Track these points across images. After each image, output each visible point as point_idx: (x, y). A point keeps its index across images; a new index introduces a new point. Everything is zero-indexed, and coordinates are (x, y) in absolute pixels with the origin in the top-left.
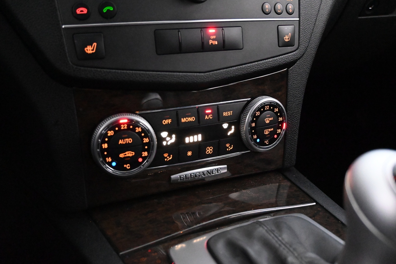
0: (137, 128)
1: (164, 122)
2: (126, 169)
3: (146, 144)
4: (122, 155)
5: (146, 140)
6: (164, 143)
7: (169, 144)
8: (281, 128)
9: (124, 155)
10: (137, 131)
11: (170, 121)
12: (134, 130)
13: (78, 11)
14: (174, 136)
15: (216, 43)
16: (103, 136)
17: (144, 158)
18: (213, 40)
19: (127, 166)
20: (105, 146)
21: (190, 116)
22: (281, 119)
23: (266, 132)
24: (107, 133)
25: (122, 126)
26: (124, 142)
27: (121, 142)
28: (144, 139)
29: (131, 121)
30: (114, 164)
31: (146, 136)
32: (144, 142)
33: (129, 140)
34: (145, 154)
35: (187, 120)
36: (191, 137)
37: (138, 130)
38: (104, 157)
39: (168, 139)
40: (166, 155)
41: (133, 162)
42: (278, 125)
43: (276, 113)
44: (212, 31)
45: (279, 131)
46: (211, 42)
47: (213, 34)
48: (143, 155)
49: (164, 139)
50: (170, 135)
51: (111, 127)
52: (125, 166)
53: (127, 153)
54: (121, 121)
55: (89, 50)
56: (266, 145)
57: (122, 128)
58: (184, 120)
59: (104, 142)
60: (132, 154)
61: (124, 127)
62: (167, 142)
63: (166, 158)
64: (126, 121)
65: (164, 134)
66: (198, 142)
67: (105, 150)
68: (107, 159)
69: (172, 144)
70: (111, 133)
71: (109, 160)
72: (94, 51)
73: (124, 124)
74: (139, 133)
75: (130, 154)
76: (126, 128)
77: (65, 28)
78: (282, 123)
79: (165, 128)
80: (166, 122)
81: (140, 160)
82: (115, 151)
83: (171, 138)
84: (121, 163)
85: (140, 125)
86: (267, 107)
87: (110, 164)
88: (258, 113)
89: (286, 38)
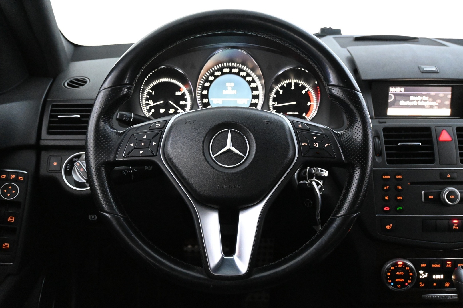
0: (407, 268)
2: (398, 287)
3: (411, 276)
4: (397, 280)
5: (411, 274)
6: (421, 277)
7: (423, 277)
10: (406, 269)
11: (425, 265)
12: (405, 268)
13: (385, 209)
14: (427, 274)
15: (457, 228)
16: (389, 269)
17: (409, 284)
18: (456, 226)
19: (399, 286)
20: (389, 274)
21: (438, 264)
24: (391, 268)
25: (399, 265)
26: (399, 274)
27: (397, 273)
28: (410, 274)
29: (404, 264)
30: (392, 284)
31: (411, 272)
32: (410, 275)
33: (402, 273)
34: (409, 281)
35: (435, 266)
36: (437, 276)
38: (387, 280)
39: (423, 275)
40: (420, 283)
41: (402, 284)
44: (455, 221)
46: (454, 227)
47: (456, 223)
48: (408, 282)
49: (421, 275)
50: (424, 273)
51: (393, 265)
52: (398, 286)
53: (400, 279)
54: (399, 263)
55: (388, 227)
57: (399, 266)
58: (433, 266)
59: (389, 272)
60: (403, 280)
61: (400, 266)
63: (421, 285)
64: (401, 263)
65: (421, 272)
66: (441, 279)
67: (389, 276)
68: (389, 281)
69: (425, 278)
70: (392, 268)
71: (390, 281)
72: (390, 228)
73: (400, 264)
74: (408, 270)
75: (401, 280)
76: (401, 266)
77: (378, 216)
79: (422, 269)
80: (422, 265)
81: (406, 284)
82: (394, 277)
83: (425, 274)
84: (396, 284)
85: (409, 266)
87: (390, 283)
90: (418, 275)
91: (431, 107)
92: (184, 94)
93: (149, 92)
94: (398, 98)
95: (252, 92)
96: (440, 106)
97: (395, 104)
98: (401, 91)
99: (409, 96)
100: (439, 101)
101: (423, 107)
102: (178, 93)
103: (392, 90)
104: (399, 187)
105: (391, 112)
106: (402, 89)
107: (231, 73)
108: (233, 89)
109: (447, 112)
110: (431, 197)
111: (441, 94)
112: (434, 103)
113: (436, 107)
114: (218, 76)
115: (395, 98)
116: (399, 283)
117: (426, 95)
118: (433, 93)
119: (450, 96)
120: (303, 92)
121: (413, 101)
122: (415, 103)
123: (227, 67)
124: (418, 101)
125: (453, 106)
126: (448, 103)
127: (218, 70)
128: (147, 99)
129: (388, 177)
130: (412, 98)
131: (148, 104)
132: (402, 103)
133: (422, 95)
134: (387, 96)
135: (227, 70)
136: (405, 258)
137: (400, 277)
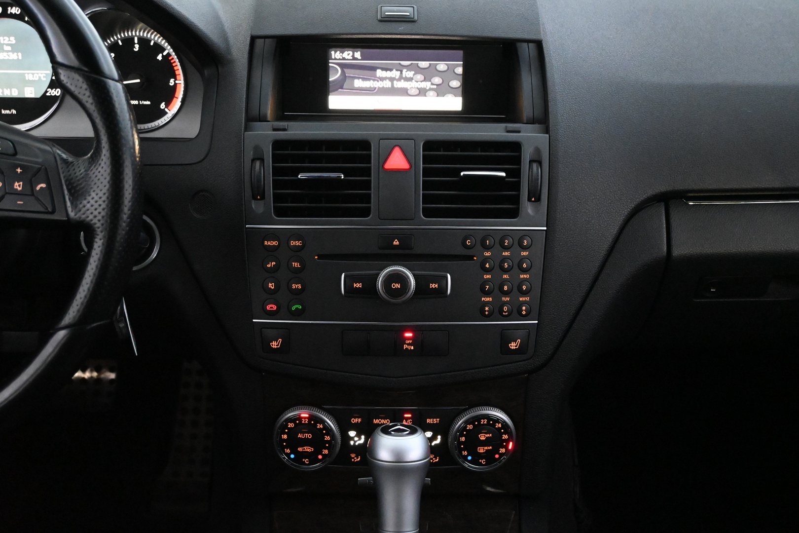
0: (319, 424)
1: (353, 421)
2: (304, 463)
3: (328, 441)
4: (300, 449)
5: (327, 438)
6: (352, 443)
7: (357, 444)
8: (506, 447)
9: (303, 449)
10: (318, 427)
11: (359, 420)
12: (315, 425)
13: (268, 308)
14: (363, 437)
15: (412, 348)
16: (284, 426)
17: (325, 456)
18: (408, 344)
19: (306, 461)
20: (285, 436)
21: (384, 419)
22: (505, 437)
23: (481, 450)
24: (287, 425)
25: (303, 420)
26: (303, 436)
27: (300, 436)
30: (292, 456)
31: (327, 434)
32: (325, 439)
33: (309, 436)
34: (326, 452)
35: (380, 421)
37: (320, 426)
38: (283, 448)
39: (356, 439)
40: (353, 455)
41: (313, 457)
42: (503, 443)
43: (499, 429)
44: (409, 335)
45: (503, 450)
46: (405, 346)
47: (409, 338)
48: (323, 453)
49: (352, 439)
50: (358, 436)
51: (292, 420)
52: (303, 460)
53: (305, 448)
54: (303, 415)
56: (481, 464)
57: (303, 422)
58: (376, 421)
59: (285, 433)
60: (312, 449)
61: (305, 421)
62: (355, 442)
63: (353, 458)
64: (307, 416)
65: (352, 434)
67: (284, 440)
68: (286, 450)
69: (359, 444)
70: (291, 425)
71: (288, 451)
73: (305, 418)
74: (321, 430)
75: (308, 449)
77: (256, 322)
78: (507, 441)
79: (354, 427)
80: (355, 421)
81: (320, 457)
82: (294, 443)
83: (360, 439)
84: (300, 456)
85: (323, 422)
86: (484, 421)
87: (288, 455)
88: (470, 427)
89: (513, 346)
90: (346, 438)
91: (422, 92)
94: (349, 72)
96: (441, 91)
97: (340, 85)
98: (354, 58)
99: (373, 69)
100: (437, 80)
101: (404, 92)
103: (336, 55)
104: (296, 265)
105: (336, 102)
106: (358, 55)
107: (4, 14)
108: (14, 49)
109: (454, 103)
110: (358, 285)
111: (442, 66)
112: (427, 85)
113: (432, 93)
115: (343, 73)
116: (305, 454)
117: (408, 68)
118: (424, 64)
119: (460, 70)
120: (160, 57)
121: (382, 79)
122: (387, 84)
124: (392, 79)
125: (468, 90)
126: (456, 83)
129: (275, 243)
130: (379, 73)
132: (358, 83)
133: (400, 69)
134: (324, 70)
136: (320, 407)
137: (305, 442)
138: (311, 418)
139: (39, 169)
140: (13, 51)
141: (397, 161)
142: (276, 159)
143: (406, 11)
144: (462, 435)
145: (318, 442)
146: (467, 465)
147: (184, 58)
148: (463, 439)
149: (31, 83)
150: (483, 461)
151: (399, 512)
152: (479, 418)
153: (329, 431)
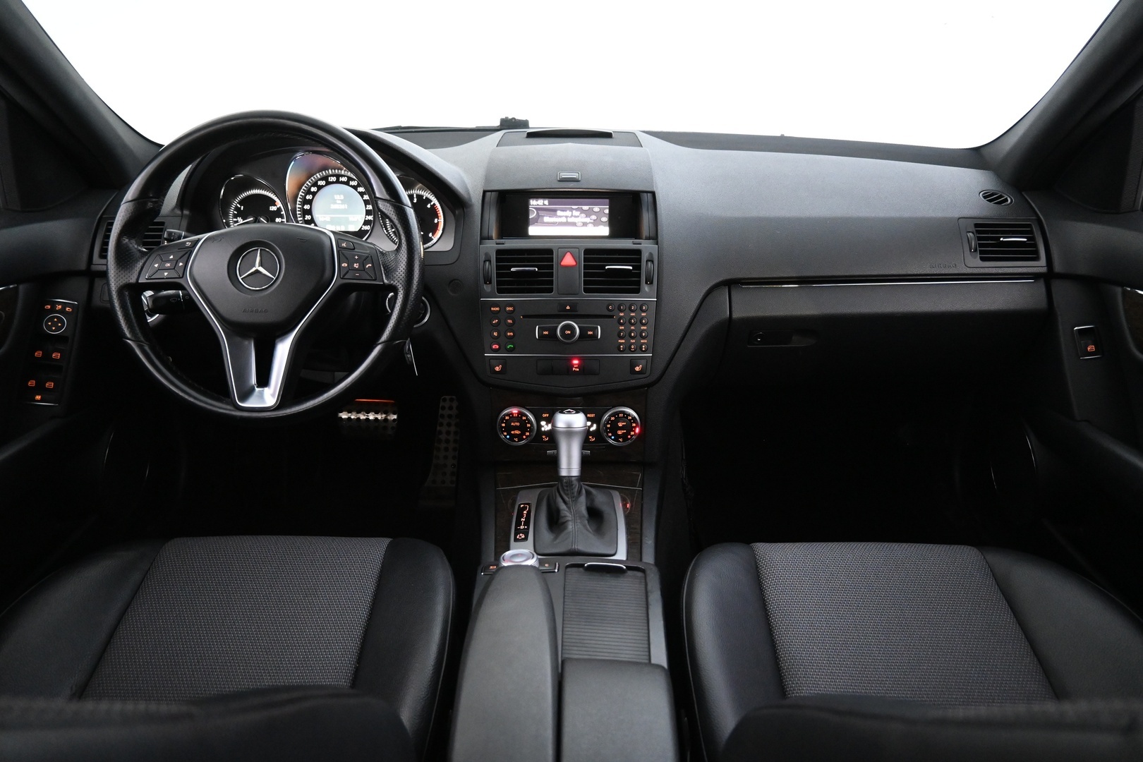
2: (515, 441)
3: (529, 428)
4: (512, 432)
5: (529, 425)
6: (543, 429)
7: (546, 430)
8: (634, 431)
9: (514, 432)
11: (548, 415)
12: (521, 418)
13: (494, 347)
14: (549, 425)
15: (578, 370)
16: (503, 419)
17: (528, 436)
18: (576, 368)
19: (516, 440)
20: (504, 425)
22: (634, 425)
23: (620, 432)
24: (505, 418)
26: (514, 424)
27: (512, 424)
30: (508, 437)
33: (518, 424)
34: (528, 434)
37: (524, 418)
38: (502, 432)
39: (546, 426)
40: (544, 437)
41: (520, 437)
42: (632, 429)
43: (630, 420)
44: (576, 362)
45: (632, 433)
46: (574, 369)
47: (576, 364)
49: (543, 426)
50: (547, 424)
51: (508, 415)
55: (497, 369)
56: (619, 441)
59: (503, 423)
60: (519, 432)
61: (515, 415)
62: (545, 428)
64: (517, 412)
65: (543, 423)
67: (503, 427)
70: (507, 418)
71: (505, 434)
72: (500, 370)
73: (515, 413)
74: (525, 421)
75: (517, 432)
76: (517, 416)
77: (484, 355)
78: (635, 427)
79: (544, 419)
80: (545, 415)
81: (524, 437)
82: (509, 429)
84: (513, 436)
85: (527, 416)
86: (621, 415)
87: (505, 436)
88: (613, 418)
89: (637, 369)
90: (539, 426)
91: (585, 224)
92: (279, 209)
93: (236, 206)
94: (541, 213)
95: (366, 207)
96: (596, 223)
97: (536, 221)
98: (544, 205)
99: (555, 211)
100: (594, 217)
101: (574, 224)
102: (273, 208)
103: (533, 202)
104: (510, 321)
105: (533, 230)
106: (546, 202)
107: (338, 182)
108: (343, 202)
109: (604, 231)
110: (546, 333)
111: (596, 209)
112: (588, 220)
113: (590, 225)
114: (322, 187)
115: (538, 213)
116: (515, 436)
117: (576, 209)
118: (586, 208)
119: (607, 211)
120: (429, 206)
121: (560, 217)
122: (564, 220)
123: (333, 176)
124: (567, 217)
125: (612, 223)
126: (605, 219)
127: (322, 179)
128: (235, 216)
129: (498, 309)
130: (559, 213)
131: (237, 222)
132: (546, 219)
133: (572, 210)
134: (525, 211)
135: (334, 179)
136: (524, 407)
137: (516, 428)
138: (520, 413)
139: (368, 257)
140: (342, 204)
141: (568, 260)
142: (498, 260)
143: (575, 175)
144: (608, 423)
145: (523, 428)
146: (611, 441)
147: (444, 205)
148: (609, 426)
149: (352, 223)
150: (621, 440)
151: (569, 457)
152: (618, 413)
153: (530, 421)
